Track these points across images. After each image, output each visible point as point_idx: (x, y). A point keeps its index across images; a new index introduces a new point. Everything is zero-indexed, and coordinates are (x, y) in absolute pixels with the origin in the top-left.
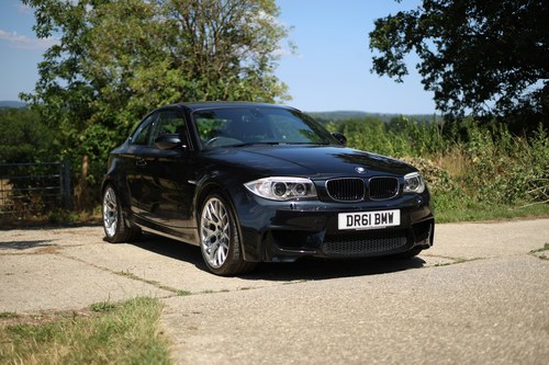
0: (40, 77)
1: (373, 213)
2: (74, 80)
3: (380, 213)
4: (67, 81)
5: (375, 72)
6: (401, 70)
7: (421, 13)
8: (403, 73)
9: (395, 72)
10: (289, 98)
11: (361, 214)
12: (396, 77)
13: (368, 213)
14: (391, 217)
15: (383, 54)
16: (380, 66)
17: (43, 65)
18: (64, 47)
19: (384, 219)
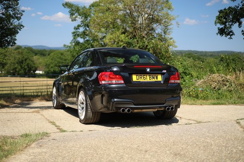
0: (72, 38)
2: (86, 39)
4: (83, 39)
5: (219, 34)
6: (231, 33)
7: (240, 7)
8: (232, 35)
9: (228, 34)
10: (176, 47)
12: (229, 36)
15: (223, 26)
16: (222, 32)
17: (74, 33)
18: (82, 25)
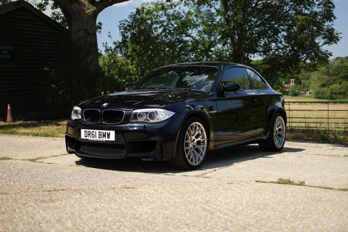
1: (97, 131)
3: (102, 131)
11: (91, 131)
13: (95, 131)
14: (109, 135)
19: (104, 136)
